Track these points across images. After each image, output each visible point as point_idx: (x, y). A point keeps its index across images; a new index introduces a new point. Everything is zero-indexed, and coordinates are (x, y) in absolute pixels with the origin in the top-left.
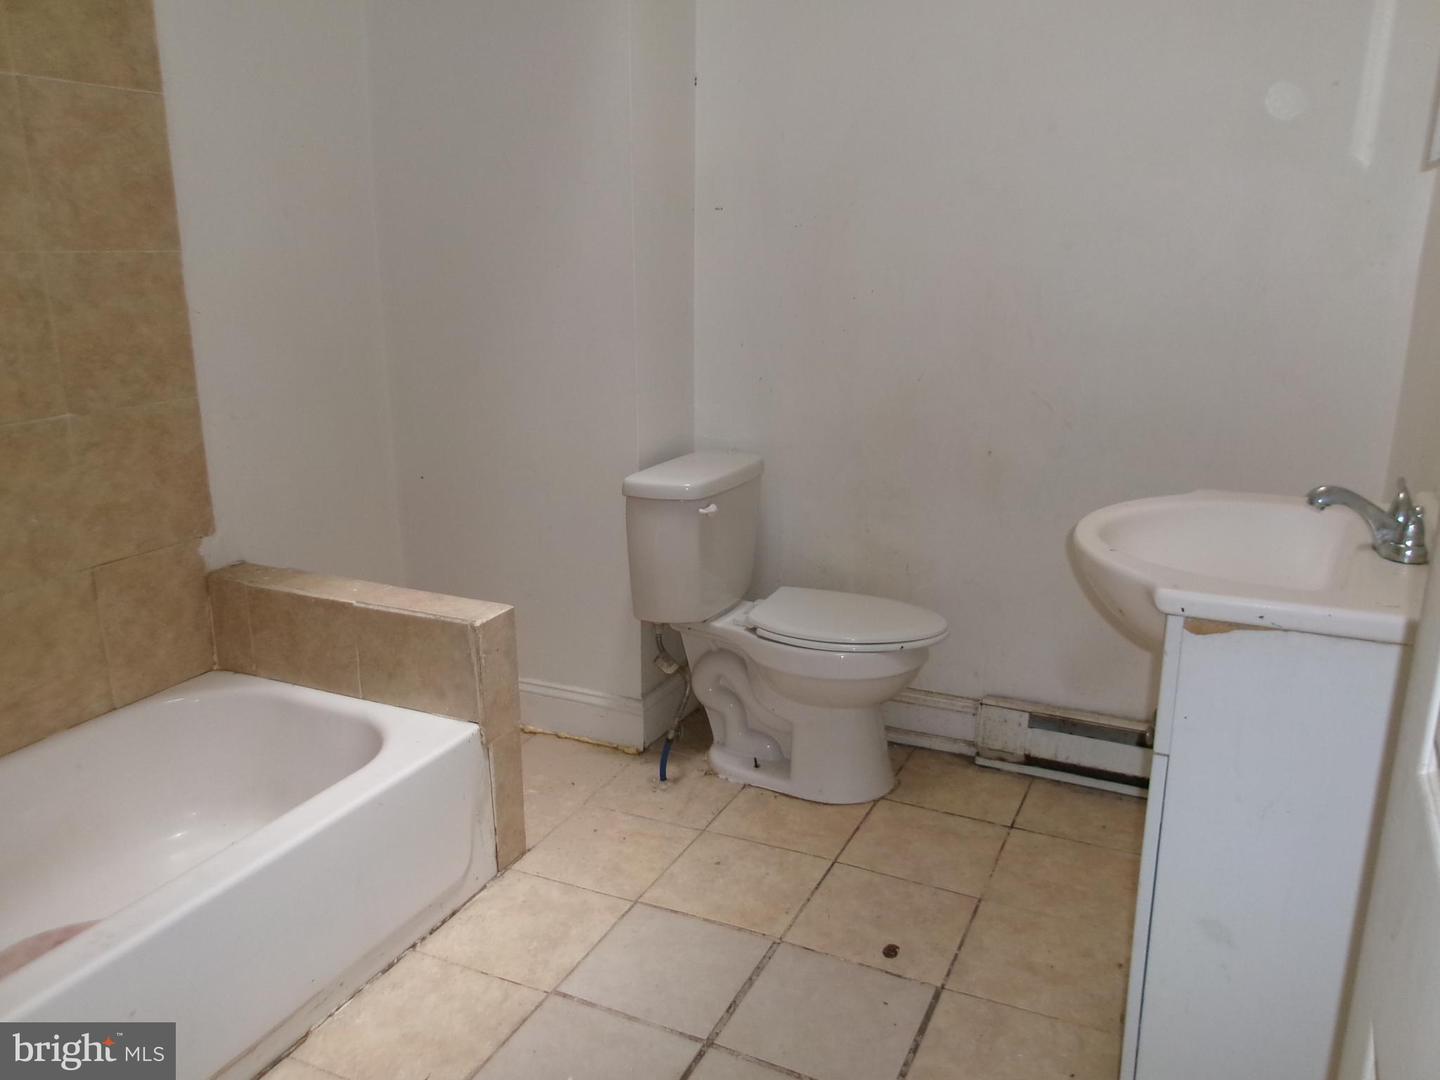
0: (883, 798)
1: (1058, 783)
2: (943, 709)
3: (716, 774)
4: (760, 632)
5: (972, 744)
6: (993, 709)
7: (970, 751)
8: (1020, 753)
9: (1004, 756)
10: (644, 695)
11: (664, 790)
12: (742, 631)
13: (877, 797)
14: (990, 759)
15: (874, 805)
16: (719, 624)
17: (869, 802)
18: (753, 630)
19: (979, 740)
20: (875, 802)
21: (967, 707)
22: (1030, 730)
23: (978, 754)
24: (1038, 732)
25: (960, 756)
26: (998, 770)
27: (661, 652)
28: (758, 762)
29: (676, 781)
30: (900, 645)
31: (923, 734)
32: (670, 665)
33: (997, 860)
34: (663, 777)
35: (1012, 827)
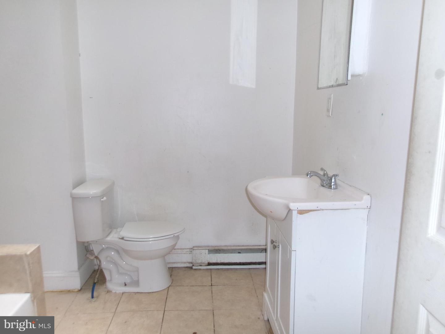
0: (170, 286)
1: (218, 269)
2: (180, 254)
3: (111, 292)
4: (125, 239)
5: (192, 263)
6: (197, 251)
7: (190, 265)
8: (207, 262)
9: (201, 264)
10: (79, 269)
11: (95, 301)
12: (117, 239)
13: (168, 286)
14: (197, 266)
15: (168, 289)
16: (109, 239)
17: (167, 288)
18: (123, 238)
19: (194, 261)
20: (168, 287)
21: (188, 251)
22: (209, 255)
23: (193, 265)
24: (211, 255)
25: (187, 267)
26: (200, 269)
27: (87, 252)
28: (126, 284)
29: (97, 297)
30: (173, 235)
31: (174, 263)
32: (92, 256)
33: (212, 297)
34: (93, 297)
35: (212, 285)
